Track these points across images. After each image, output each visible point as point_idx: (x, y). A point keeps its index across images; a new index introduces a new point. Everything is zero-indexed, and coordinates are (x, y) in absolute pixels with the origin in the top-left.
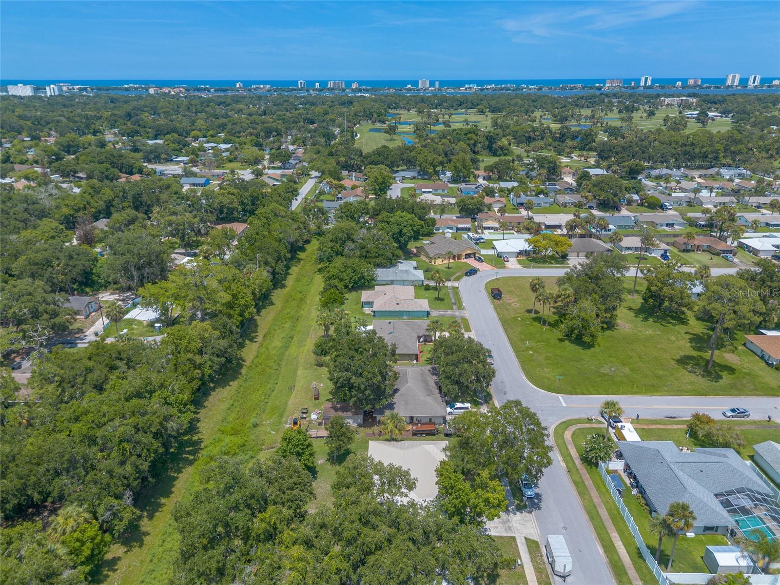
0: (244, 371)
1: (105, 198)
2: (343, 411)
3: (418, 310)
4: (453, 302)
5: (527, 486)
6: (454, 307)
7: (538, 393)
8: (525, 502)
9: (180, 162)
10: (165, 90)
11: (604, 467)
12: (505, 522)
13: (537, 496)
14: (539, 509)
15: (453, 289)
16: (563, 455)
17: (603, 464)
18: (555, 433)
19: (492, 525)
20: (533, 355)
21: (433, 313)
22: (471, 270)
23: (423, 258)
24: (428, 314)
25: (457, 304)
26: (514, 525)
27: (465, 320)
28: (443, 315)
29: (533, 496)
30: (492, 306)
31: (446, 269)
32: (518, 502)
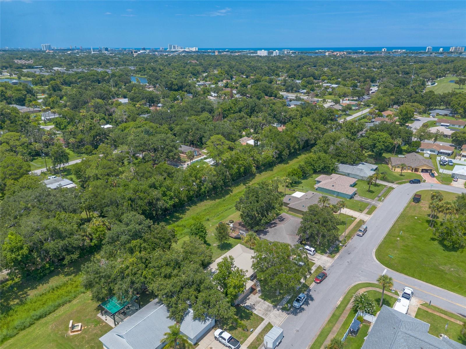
0: (228, 196)
1: (239, 106)
2: (242, 227)
3: (344, 193)
4: (379, 195)
5: (298, 301)
6: (376, 198)
7: (372, 262)
8: (290, 308)
9: (302, 93)
10: (335, 53)
11: (360, 315)
12: (267, 310)
13: (301, 309)
14: (295, 315)
15: (389, 188)
16: (344, 299)
17: (360, 313)
18: (355, 286)
19: (259, 308)
20: (398, 241)
21: (357, 198)
22: (415, 180)
23: (390, 166)
24: (352, 197)
25: (381, 198)
26: (271, 314)
27: (374, 208)
28: (362, 201)
29: (297, 307)
30: (406, 205)
31: (398, 176)
32: (287, 306)
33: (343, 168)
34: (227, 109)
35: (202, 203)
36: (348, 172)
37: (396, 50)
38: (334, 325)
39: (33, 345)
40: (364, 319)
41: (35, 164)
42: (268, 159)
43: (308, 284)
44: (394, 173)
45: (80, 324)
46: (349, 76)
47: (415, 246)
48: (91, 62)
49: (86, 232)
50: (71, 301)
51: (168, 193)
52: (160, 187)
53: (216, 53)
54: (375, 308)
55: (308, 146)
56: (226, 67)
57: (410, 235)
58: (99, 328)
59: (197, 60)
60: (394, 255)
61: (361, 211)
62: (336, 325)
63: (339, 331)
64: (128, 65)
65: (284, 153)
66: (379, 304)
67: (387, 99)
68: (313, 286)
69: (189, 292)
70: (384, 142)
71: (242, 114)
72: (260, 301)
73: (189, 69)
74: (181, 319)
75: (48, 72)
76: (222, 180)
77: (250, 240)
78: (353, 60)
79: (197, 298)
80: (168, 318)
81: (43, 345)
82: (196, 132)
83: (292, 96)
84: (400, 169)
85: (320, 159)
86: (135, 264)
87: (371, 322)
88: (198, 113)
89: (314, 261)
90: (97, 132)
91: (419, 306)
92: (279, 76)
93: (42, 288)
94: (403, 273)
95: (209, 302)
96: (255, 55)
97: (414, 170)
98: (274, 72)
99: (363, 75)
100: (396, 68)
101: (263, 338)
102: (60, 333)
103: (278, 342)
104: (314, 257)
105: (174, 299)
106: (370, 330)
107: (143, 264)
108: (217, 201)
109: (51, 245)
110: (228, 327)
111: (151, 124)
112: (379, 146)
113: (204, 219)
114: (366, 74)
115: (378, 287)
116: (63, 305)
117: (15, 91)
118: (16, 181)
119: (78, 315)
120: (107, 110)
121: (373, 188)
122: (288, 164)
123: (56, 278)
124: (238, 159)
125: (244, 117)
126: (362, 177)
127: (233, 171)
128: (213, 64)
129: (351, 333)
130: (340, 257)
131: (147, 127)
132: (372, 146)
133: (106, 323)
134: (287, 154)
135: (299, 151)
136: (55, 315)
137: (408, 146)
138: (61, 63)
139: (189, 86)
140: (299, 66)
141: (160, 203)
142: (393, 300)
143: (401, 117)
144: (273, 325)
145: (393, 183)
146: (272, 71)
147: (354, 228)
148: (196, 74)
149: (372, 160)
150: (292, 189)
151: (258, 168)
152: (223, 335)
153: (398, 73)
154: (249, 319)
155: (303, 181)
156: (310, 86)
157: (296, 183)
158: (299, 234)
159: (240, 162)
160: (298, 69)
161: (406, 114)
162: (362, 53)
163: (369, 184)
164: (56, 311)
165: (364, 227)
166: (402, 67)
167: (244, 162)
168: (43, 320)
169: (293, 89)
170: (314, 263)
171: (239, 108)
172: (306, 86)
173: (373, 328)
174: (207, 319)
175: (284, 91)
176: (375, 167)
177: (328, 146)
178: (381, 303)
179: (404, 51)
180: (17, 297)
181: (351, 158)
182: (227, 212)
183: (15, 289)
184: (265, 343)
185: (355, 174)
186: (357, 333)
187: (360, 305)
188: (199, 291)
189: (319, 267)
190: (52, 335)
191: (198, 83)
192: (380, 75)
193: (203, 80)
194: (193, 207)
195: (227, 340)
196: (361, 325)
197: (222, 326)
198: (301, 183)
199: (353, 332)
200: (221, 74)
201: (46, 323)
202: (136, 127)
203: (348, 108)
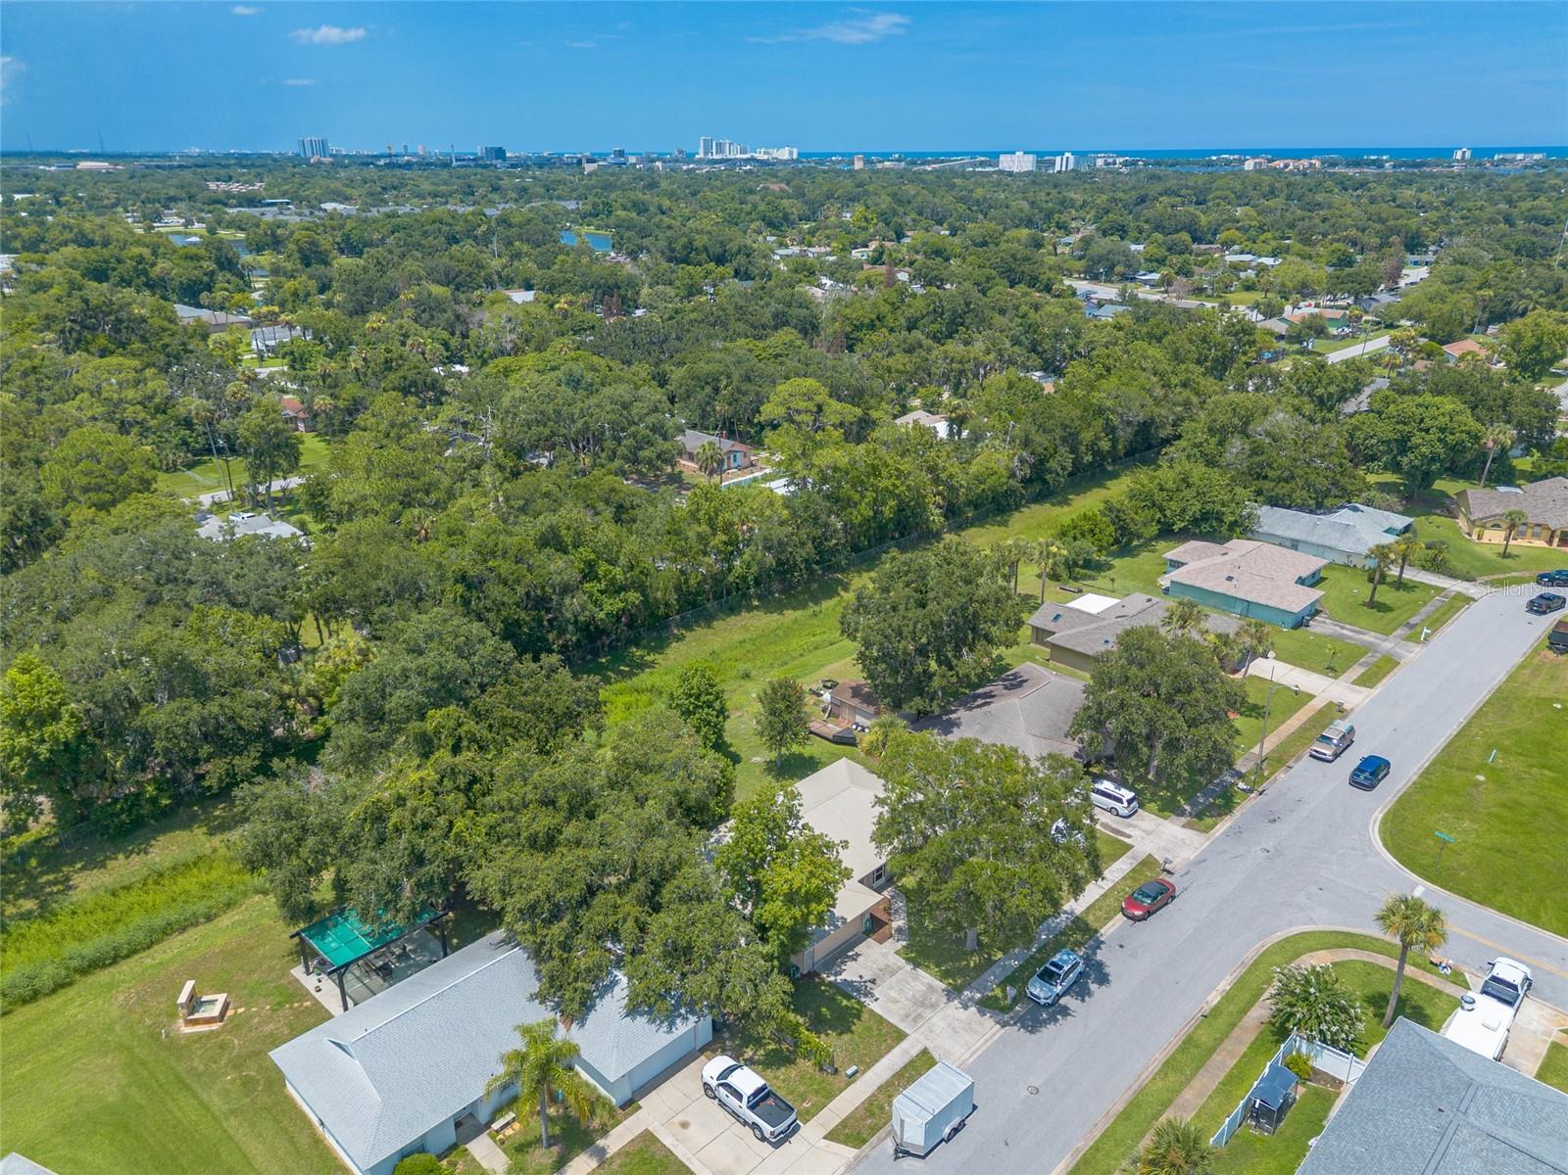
0: (829, 603)
1: (910, 312)
2: (864, 701)
3: (1271, 603)
4: (1413, 621)
5: (1048, 976)
6: (1399, 631)
7: (1366, 855)
8: (1015, 1001)
9: (1146, 282)
10: (1279, 164)
11: (1299, 1050)
12: (923, 1003)
13: (1056, 1010)
14: (1031, 1032)
15: (1454, 598)
16: (1240, 984)
17: (1298, 1043)
18: (1287, 940)
19: (893, 994)
20: (1477, 784)
21: (1321, 626)
22: (1559, 572)
23: (1462, 522)
24: (1300, 623)
25: (1418, 629)
26: (933, 1020)
27: (1390, 663)
28: (1341, 637)
29: (1042, 1001)
30: (1518, 660)
31: (1494, 557)
32: (1000, 995)
33: (1271, 519)
34: (867, 321)
35: (732, 620)
36: (1294, 534)
37: (1509, 156)
38: (1189, 1080)
39: (45, 1058)
40: (1313, 1068)
41: (198, 477)
42: (991, 482)
43: (1097, 919)
44: (1478, 549)
45: (221, 998)
46: (1324, 227)
47: (1549, 809)
48: (443, 188)
49: (299, 684)
50: (216, 916)
51: (603, 568)
52: (576, 547)
53: (858, 165)
54: (1360, 1026)
55: (1149, 447)
56: (885, 202)
57: (1530, 766)
58: (285, 1017)
59: (788, 184)
60: (1460, 834)
61: (1332, 671)
62: (1196, 1083)
63: (1204, 1106)
64: (559, 198)
65: (1053, 464)
66: (1380, 1016)
67: (1464, 302)
68: (1112, 927)
69: (615, 907)
70: (1442, 430)
71: (917, 334)
72: (900, 968)
73: (755, 207)
74: (583, 1004)
75: (300, 215)
76: (814, 540)
77: (884, 745)
78: (1344, 185)
79: (643, 930)
80: (532, 998)
81: (81, 1058)
82: (744, 388)
83: (1107, 291)
84: (1503, 534)
85: (1189, 486)
86: (428, 792)
87: (1341, 1083)
88: (759, 331)
89: (1129, 836)
90: (405, 378)
91: (1557, 1036)
92: (1068, 233)
93: (124, 867)
94: (1492, 906)
95: (688, 950)
96: (991, 169)
97: (1556, 541)
98: (1049, 216)
99: (1378, 226)
100: (1503, 206)
101: (890, 1104)
102: (148, 1022)
103: (950, 1126)
104: (1130, 825)
105: (558, 929)
106: (1333, 1113)
107: (461, 796)
108: (790, 615)
109: (160, 715)
110: (762, 1052)
111: (596, 359)
112: (1425, 445)
113: (734, 673)
114: (1391, 223)
115: (1383, 948)
116: (184, 929)
117: (182, 262)
118: (102, 514)
119: (226, 965)
120: (458, 317)
121: (1385, 595)
122: (1069, 505)
123: (181, 835)
124: (875, 472)
125: (921, 346)
126: (1349, 555)
127: (855, 513)
128: (840, 191)
129: (1257, 1119)
130: (1237, 831)
131: (577, 368)
132: (1394, 445)
133: (317, 1003)
134: (1064, 468)
135: (1114, 462)
136: (148, 961)
137: (1537, 455)
138: (349, 191)
139: (748, 256)
140: (1142, 200)
141: (573, 604)
142: (1442, 1003)
143: (1515, 358)
144: (937, 1057)
145: (1469, 579)
146: (1042, 215)
147: (1303, 729)
148: (777, 223)
149: (1393, 499)
150: (1072, 585)
151: (951, 511)
152: (734, 1079)
153: (1508, 220)
154: (849, 1030)
155: (1116, 562)
156: (1175, 259)
157: (1088, 564)
158: (1076, 733)
159: (884, 483)
160: (1139, 208)
161: (1536, 348)
162: (1379, 164)
163: (1371, 580)
164: (155, 947)
165: (1342, 726)
166: (1526, 205)
167: (898, 483)
168: (102, 976)
169: (1112, 267)
170: (1130, 847)
171: (908, 319)
172: (1161, 262)
173: (1348, 1105)
174: (680, 1015)
175: (1080, 278)
176: (1400, 521)
177: (1221, 443)
178: (1389, 1011)
179: (1536, 157)
180: (32, 891)
181: (1308, 486)
182: (819, 652)
183: (34, 862)
184: (895, 1122)
185: (1320, 542)
186: (1279, 1120)
187: (1300, 1011)
188: (657, 908)
189: (1148, 862)
190: (118, 1028)
191: (783, 252)
192: (1443, 228)
193: (802, 242)
194: (700, 631)
195: (745, 1099)
196: (1301, 1090)
197: (741, 1047)
198: (1110, 567)
199: (1265, 1113)
200: (864, 224)
201: (112, 986)
202: (541, 367)
203: (1310, 328)
